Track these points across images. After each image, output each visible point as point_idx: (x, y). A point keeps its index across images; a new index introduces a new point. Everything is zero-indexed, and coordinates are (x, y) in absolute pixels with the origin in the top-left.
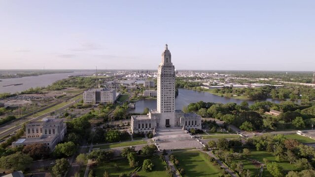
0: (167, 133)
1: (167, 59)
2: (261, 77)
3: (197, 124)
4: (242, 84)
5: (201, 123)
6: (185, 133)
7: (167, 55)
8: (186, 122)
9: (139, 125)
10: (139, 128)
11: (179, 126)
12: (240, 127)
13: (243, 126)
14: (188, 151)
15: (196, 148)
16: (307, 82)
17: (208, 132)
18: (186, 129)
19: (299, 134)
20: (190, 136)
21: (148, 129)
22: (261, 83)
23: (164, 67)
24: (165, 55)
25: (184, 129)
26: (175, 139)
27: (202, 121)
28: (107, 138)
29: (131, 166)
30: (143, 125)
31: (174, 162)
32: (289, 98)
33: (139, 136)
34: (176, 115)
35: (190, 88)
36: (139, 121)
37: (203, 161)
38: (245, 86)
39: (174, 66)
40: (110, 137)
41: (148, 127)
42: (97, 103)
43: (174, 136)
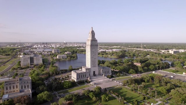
0: (96, 79)
1: (93, 36)
2: (114, 46)
3: (109, 72)
4: (108, 50)
5: (111, 72)
6: (105, 78)
7: (93, 33)
8: (104, 72)
9: (80, 76)
10: (80, 78)
11: (100, 75)
12: (129, 72)
13: (130, 71)
14: (116, 87)
15: (118, 86)
16: (137, 48)
17: (115, 76)
18: (106, 76)
19: (153, 73)
20: (109, 79)
21: (85, 78)
22: (117, 49)
23: (92, 41)
24: (92, 34)
25: (104, 76)
26: (103, 82)
27: (112, 71)
28: (65, 86)
29: (94, 100)
30: (82, 76)
31: (115, 94)
32: (135, 56)
33: (81, 83)
34: (99, 69)
35: (81, 53)
36: (80, 74)
37: (127, 91)
38: (110, 50)
39: (97, 40)
40: (67, 85)
41: (85, 77)
42: (31, 65)
43: (102, 81)
